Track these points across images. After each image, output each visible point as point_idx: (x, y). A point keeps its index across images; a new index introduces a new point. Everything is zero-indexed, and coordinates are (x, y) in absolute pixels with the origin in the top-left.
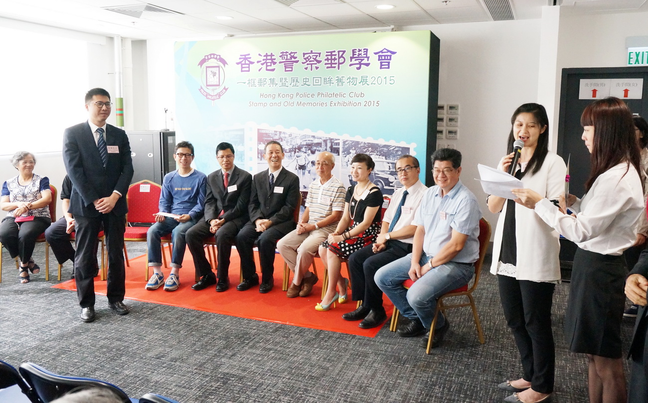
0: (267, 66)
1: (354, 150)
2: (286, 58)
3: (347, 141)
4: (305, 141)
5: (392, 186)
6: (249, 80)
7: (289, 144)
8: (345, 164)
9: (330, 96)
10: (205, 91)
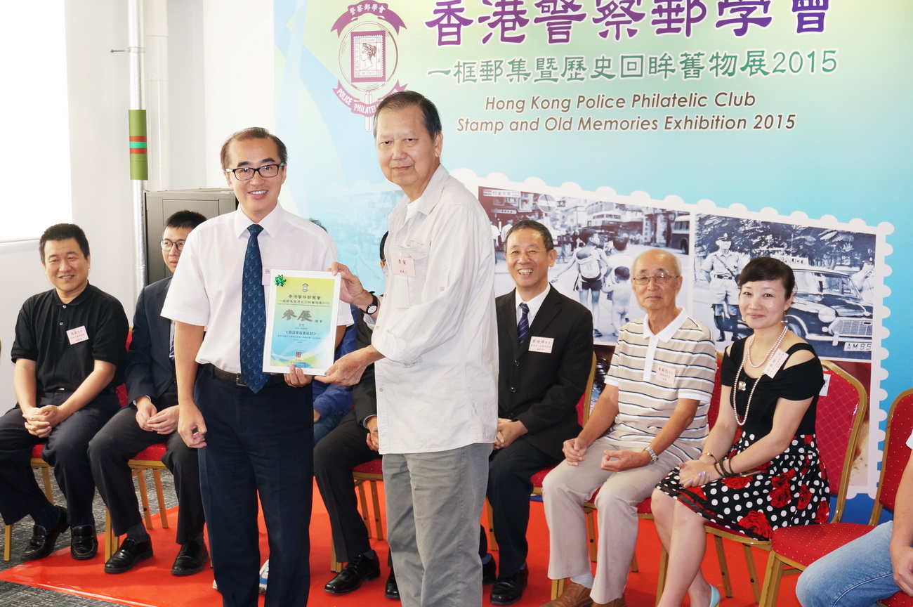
0: (504, 29)
1: (728, 240)
2: (552, 9)
3: (708, 217)
4: (599, 217)
5: (827, 334)
6: (459, 66)
7: (558, 226)
8: (703, 276)
9: (665, 102)
10: (347, 94)
